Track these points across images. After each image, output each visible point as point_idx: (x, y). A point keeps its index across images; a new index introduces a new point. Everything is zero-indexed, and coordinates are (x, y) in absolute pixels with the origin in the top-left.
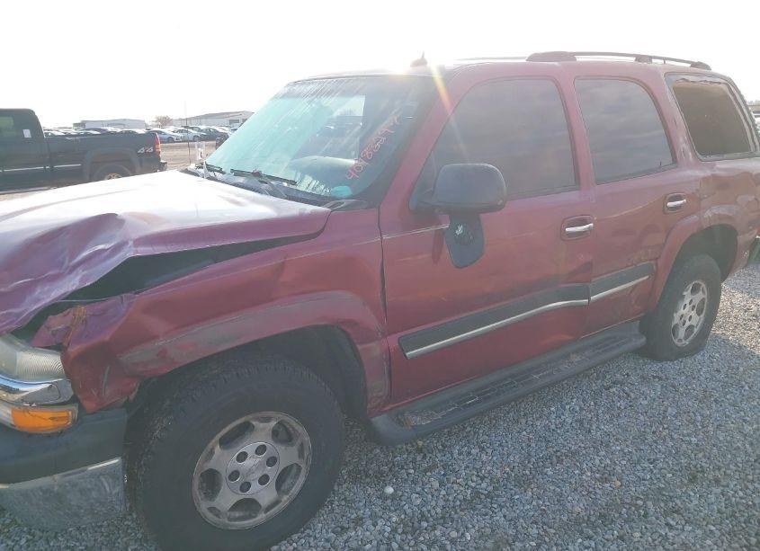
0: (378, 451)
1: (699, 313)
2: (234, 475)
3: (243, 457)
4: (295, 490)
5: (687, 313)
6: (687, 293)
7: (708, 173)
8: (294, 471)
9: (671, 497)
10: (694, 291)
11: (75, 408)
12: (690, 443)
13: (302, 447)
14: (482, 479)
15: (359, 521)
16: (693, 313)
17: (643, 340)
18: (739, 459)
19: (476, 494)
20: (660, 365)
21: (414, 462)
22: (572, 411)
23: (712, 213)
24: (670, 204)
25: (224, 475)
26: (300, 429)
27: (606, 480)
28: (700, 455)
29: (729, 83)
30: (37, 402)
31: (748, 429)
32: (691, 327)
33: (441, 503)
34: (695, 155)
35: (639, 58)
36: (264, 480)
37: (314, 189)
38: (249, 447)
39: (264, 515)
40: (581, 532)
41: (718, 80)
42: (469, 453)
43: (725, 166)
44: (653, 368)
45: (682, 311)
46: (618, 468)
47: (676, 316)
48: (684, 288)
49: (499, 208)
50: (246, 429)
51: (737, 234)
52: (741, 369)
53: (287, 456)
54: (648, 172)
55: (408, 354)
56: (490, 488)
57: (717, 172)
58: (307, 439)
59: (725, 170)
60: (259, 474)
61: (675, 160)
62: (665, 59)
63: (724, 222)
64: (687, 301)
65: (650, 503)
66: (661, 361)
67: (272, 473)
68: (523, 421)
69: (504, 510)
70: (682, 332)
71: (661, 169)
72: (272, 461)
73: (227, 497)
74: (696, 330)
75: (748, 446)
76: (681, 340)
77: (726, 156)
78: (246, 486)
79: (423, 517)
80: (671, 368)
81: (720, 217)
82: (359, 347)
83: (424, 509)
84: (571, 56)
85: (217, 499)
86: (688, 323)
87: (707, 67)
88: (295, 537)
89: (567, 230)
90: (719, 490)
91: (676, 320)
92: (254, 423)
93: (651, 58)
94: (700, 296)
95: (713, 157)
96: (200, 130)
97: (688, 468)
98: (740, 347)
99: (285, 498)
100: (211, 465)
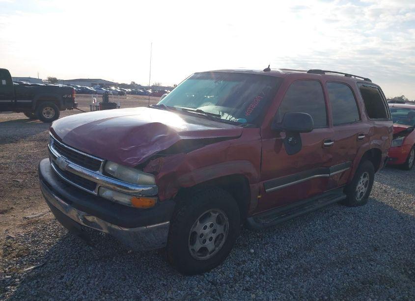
0: (241, 237)
1: (365, 187)
2: (202, 235)
3: (205, 228)
4: (221, 245)
5: (361, 187)
6: (362, 177)
7: (372, 126)
8: (220, 237)
9: (369, 256)
10: (364, 177)
11: (156, 198)
12: (371, 237)
13: (225, 226)
14: (290, 248)
15: (244, 262)
16: (363, 186)
17: (346, 196)
18: (392, 244)
19: (289, 253)
20: (350, 208)
21: (258, 241)
22: (319, 224)
23: (374, 143)
24: (360, 137)
25: (199, 234)
26: (226, 218)
27: (341, 249)
28: (376, 241)
29: (379, 88)
30: (144, 194)
31: (393, 233)
32: (362, 193)
33: (276, 255)
34: (367, 118)
35: (346, 75)
36: (211, 239)
37: (230, 119)
38: (208, 224)
39: (209, 255)
40: (337, 266)
41: (375, 87)
42: (281, 239)
43: (378, 123)
44: (347, 210)
45: (359, 185)
46: (344, 245)
47: (357, 187)
48: (361, 175)
49: (311, 131)
50: (208, 216)
51: (381, 153)
52: (385, 211)
53: (220, 229)
54: (351, 123)
55: (266, 190)
56: (294, 251)
57: (375, 126)
58: (228, 223)
59: (378, 125)
60: (209, 237)
61: (360, 119)
62: (355, 76)
63: (377, 147)
64: (361, 181)
65: (361, 258)
66: (350, 207)
67: (214, 236)
68: (300, 227)
69: (303, 258)
70: (359, 194)
71: (356, 122)
72: (214, 231)
73: (198, 246)
74: (364, 195)
75: (394, 239)
76: (358, 198)
77: (379, 119)
78: (204, 241)
79: (271, 261)
80: (356, 209)
81: (376, 145)
82: (250, 185)
83: (270, 258)
84: (323, 72)
85: (195, 245)
86: (361, 191)
87: (370, 81)
88: (220, 266)
89: (325, 144)
90: (387, 254)
91: (357, 189)
92: (211, 213)
93: (351, 75)
94: (366, 179)
95: (374, 119)
96: (78, 88)
97: (372, 246)
98: (382, 203)
99: (217, 248)
100: (195, 230)
